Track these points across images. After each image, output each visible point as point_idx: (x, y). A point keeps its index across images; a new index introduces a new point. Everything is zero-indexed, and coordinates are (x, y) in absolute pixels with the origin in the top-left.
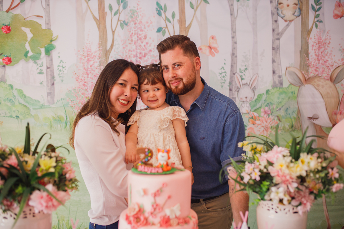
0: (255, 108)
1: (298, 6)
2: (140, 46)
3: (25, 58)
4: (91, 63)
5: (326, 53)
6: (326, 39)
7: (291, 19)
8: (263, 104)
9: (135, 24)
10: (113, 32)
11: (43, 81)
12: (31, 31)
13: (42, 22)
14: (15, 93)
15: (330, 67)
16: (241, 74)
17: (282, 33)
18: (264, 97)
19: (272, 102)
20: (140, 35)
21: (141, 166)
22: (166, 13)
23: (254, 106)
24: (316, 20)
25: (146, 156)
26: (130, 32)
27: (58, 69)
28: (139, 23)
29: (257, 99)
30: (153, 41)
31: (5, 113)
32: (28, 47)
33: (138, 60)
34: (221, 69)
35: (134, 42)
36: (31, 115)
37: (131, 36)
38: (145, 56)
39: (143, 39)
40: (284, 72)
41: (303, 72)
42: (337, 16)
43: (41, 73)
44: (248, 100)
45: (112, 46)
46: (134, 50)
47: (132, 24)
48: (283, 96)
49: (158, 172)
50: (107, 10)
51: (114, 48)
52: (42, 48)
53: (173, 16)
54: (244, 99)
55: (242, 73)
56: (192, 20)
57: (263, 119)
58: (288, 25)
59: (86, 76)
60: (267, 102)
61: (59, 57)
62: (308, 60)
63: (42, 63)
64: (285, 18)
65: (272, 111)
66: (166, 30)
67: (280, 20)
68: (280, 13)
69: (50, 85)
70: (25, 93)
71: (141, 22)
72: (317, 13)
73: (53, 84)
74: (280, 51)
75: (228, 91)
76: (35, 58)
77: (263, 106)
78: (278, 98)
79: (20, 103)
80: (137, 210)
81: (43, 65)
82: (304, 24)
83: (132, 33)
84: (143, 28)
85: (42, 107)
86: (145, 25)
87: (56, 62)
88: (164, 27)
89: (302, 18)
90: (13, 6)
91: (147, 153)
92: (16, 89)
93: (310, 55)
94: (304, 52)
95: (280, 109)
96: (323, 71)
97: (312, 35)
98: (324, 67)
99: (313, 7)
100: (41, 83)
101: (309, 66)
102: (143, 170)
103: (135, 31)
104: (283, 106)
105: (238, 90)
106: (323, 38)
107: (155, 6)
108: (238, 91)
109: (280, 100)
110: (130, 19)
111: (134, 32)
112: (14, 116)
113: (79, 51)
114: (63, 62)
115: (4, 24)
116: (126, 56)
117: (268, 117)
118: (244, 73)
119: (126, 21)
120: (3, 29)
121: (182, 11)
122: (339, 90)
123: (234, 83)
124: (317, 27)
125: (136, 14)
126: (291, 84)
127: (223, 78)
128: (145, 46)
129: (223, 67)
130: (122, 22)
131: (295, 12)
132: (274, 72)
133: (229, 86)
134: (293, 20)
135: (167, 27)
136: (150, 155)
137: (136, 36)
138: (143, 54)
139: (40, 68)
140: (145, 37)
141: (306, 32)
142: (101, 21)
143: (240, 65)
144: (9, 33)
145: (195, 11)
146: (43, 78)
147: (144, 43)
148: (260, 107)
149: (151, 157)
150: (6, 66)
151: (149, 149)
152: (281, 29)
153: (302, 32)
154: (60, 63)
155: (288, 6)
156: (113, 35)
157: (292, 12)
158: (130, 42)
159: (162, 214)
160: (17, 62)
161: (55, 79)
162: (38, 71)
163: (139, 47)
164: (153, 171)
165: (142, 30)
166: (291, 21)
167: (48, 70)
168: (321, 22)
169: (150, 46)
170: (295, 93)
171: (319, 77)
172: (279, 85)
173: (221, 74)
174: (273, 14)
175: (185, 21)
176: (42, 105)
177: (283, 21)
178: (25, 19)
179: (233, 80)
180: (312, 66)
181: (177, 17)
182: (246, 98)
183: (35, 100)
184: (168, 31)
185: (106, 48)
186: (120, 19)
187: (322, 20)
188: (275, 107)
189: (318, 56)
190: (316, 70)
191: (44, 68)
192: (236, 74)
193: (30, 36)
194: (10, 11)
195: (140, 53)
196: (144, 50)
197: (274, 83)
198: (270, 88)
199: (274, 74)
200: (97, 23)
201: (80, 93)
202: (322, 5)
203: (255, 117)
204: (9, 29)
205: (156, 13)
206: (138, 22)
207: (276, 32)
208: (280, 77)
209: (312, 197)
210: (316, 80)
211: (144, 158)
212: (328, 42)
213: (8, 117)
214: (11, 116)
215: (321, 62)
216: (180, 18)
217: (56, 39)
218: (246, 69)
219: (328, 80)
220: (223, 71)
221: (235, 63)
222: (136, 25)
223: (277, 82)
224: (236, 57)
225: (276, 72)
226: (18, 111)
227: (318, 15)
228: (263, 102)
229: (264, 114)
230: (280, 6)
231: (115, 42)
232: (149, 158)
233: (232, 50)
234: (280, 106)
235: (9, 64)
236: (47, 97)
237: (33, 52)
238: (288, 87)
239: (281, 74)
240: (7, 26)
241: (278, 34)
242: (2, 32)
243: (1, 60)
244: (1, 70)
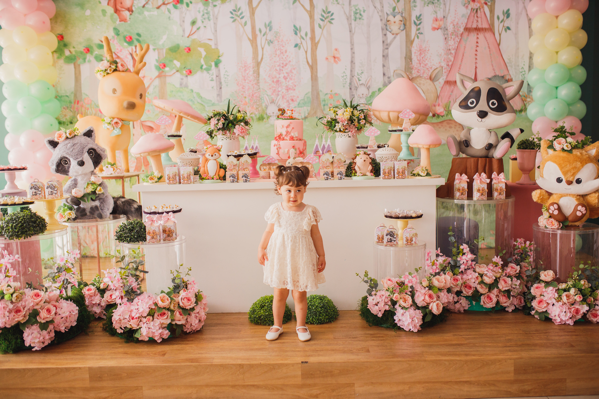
1: (403, 23)
2: (282, 58)
3: (201, 69)
4: (247, 72)
5: (426, 58)
6: (425, 47)
7: (397, 33)
9: (278, 42)
10: (263, 48)
11: (214, 86)
12: (205, 50)
13: (212, 43)
14: (195, 95)
15: (429, 69)
16: (358, 77)
17: (390, 44)
20: (282, 50)
22: (301, 33)
23: (369, 101)
24: (417, 32)
25: (283, 112)
26: (275, 48)
27: (224, 77)
29: (371, 95)
30: (292, 54)
32: (203, 62)
33: (281, 68)
35: (277, 55)
37: (275, 51)
38: (286, 66)
39: (284, 53)
40: (392, 74)
41: (408, 74)
42: (434, 29)
43: (212, 80)
44: (364, 96)
45: (262, 59)
47: (276, 42)
50: (258, 32)
51: (263, 60)
52: (212, 62)
53: (306, 34)
54: (361, 96)
55: (359, 75)
56: (321, 37)
58: (395, 38)
59: (244, 81)
61: (225, 68)
62: (412, 64)
63: (213, 73)
64: (393, 32)
66: (301, 45)
67: (388, 33)
68: (388, 28)
69: (218, 88)
70: (201, 95)
71: (282, 40)
72: (418, 27)
73: (221, 88)
74: (389, 58)
75: (349, 89)
76: (208, 70)
79: (198, 103)
80: (279, 134)
81: (213, 75)
82: (408, 36)
84: (284, 45)
85: (213, 105)
86: (285, 43)
87: (222, 72)
88: (299, 44)
89: (406, 31)
90: (192, 33)
92: (195, 92)
93: (413, 60)
94: (408, 58)
96: (424, 72)
97: (415, 44)
98: (425, 69)
99: (415, 23)
100: (212, 88)
101: (413, 68)
102: (282, 118)
103: (278, 47)
105: (356, 89)
106: (424, 47)
107: (293, 28)
108: (356, 90)
110: (275, 39)
113: (238, 63)
115: (186, 46)
118: (361, 76)
119: (272, 40)
120: (185, 50)
121: (313, 31)
122: (437, 87)
123: (353, 84)
124: (418, 37)
125: (279, 35)
127: (344, 80)
129: (344, 72)
130: (269, 41)
131: (400, 27)
132: (384, 74)
133: (350, 86)
134: (399, 33)
135: (302, 43)
137: (279, 51)
138: (285, 64)
139: (211, 77)
140: (286, 52)
141: (409, 42)
142: (253, 41)
143: (357, 70)
144: (189, 52)
145: (323, 30)
146: (214, 84)
147: (285, 56)
149: (285, 112)
150: (188, 76)
152: (389, 41)
153: (406, 42)
154: (226, 72)
155: (395, 22)
156: (263, 50)
157: (398, 27)
158: (275, 55)
159: (290, 135)
160: (196, 73)
161: (222, 84)
162: (210, 79)
164: (285, 118)
165: (283, 47)
166: (397, 34)
167: (217, 78)
168: (422, 33)
171: (421, 77)
173: (343, 77)
174: (383, 29)
175: (315, 38)
176: (213, 103)
177: (391, 34)
178: (200, 42)
180: (414, 69)
181: (309, 35)
182: (363, 94)
183: (208, 100)
185: (257, 61)
186: (267, 39)
187: (423, 32)
189: (419, 61)
190: (418, 72)
191: (214, 77)
192: (355, 77)
193: (204, 54)
194: (190, 37)
195: (283, 64)
196: (285, 61)
197: (385, 82)
198: (382, 87)
199: (384, 76)
200: (250, 43)
201: (240, 94)
202: (422, 21)
204: (189, 50)
205: (293, 33)
206: (280, 40)
207: (385, 44)
208: (389, 78)
209: (356, 129)
210: (418, 79)
212: (427, 49)
215: (422, 65)
216: (312, 36)
217: (222, 55)
218: (362, 73)
219: (428, 79)
220: (345, 75)
221: (353, 69)
223: (387, 82)
224: (354, 63)
225: (386, 74)
227: (419, 29)
230: (388, 23)
231: (264, 56)
233: (351, 59)
235: (190, 74)
236: (217, 97)
237: (206, 65)
239: (390, 76)
240: (188, 47)
241: (387, 45)
242: (185, 52)
243: (184, 72)
244: (185, 79)
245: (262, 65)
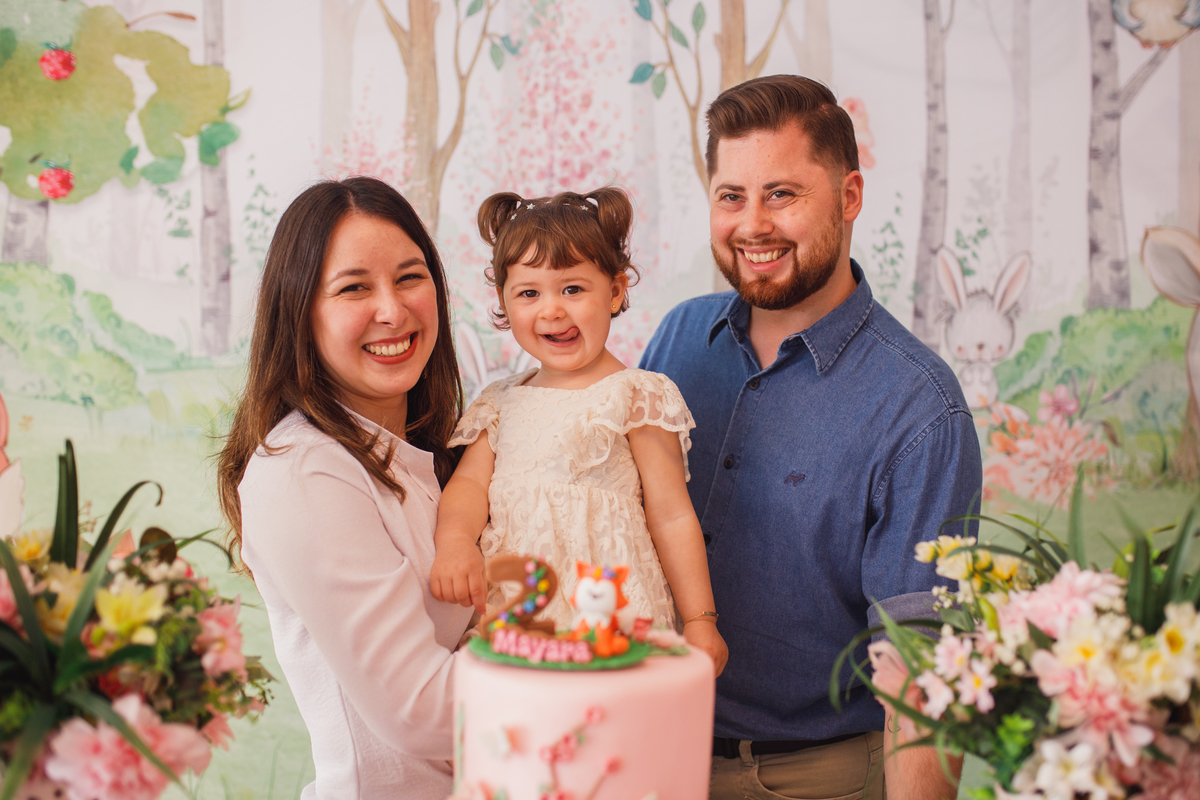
0: (1014, 389)
2: (566, 135)
3: (122, 173)
7: (1168, 36)
8: (1047, 375)
9: (549, 48)
10: (463, 79)
11: (187, 266)
12: (149, 71)
13: (191, 38)
14: (83, 307)
16: (960, 253)
17: (1132, 92)
18: (1053, 347)
19: (1085, 367)
20: (566, 92)
21: (507, 631)
22: (671, 8)
23: (1012, 381)
25: (529, 590)
26: (527, 79)
27: (247, 219)
28: (564, 47)
29: (1023, 354)
30: (617, 116)
31: (42, 382)
32: (135, 133)
34: (883, 231)
35: (540, 120)
36: (140, 394)
37: (531, 94)
39: (576, 107)
40: (1134, 247)
43: (181, 233)
44: (987, 354)
45: (457, 132)
46: (540, 152)
47: (536, 51)
48: (1130, 342)
49: (570, 659)
51: (464, 140)
52: (187, 135)
53: (698, 19)
54: (973, 353)
55: (966, 247)
56: (773, 36)
57: (1047, 432)
58: (1154, 62)
60: (1065, 366)
61: (252, 172)
63: (188, 194)
64: (1144, 34)
65: (1083, 403)
66: (669, 74)
67: (1123, 41)
68: (1124, 11)
69: (213, 279)
70: (118, 308)
71: (570, 42)
73: (226, 277)
74: (1119, 164)
75: (910, 316)
76: (162, 176)
77: (1048, 383)
78: (1111, 352)
79: (98, 348)
81: (188, 204)
83: (536, 86)
84: (577, 66)
85: (181, 363)
86: (584, 55)
87: (239, 193)
88: (660, 64)
91: (532, 580)
92: (86, 293)
95: (1116, 396)
100: (182, 273)
102: (513, 650)
103: (547, 76)
104: (1127, 385)
105: (949, 315)
108: (950, 320)
109: (1117, 360)
110: (530, 31)
111: (541, 81)
112: (76, 397)
113: (328, 151)
114: (266, 194)
115: (48, 45)
116: (510, 172)
117: (1066, 425)
118: (974, 248)
119: (515, 38)
120: (45, 65)
121: (735, 3)
123: (931, 289)
125: (551, 12)
126: (1164, 296)
127: (889, 269)
128: (583, 135)
129: (889, 225)
130: (498, 41)
131: (1184, 10)
132: (1094, 248)
133: (914, 299)
134: (1174, 42)
135: (671, 62)
136: (543, 586)
137: (549, 97)
138: (577, 168)
139: (178, 214)
140: (587, 101)
142: (415, 38)
143: (957, 218)
144: (66, 77)
145: (785, 3)
146: (189, 251)
147: (582, 126)
148: (1037, 387)
149: (550, 595)
150: (53, 205)
151: (539, 565)
152: (1124, 77)
154: (256, 195)
156: (463, 90)
157: (1171, 10)
158: (526, 118)
160: (94, 188)
161: (234, 256)
162: (172, 225)
163: (561, 141)
164: (553, 655)
165: (573, 75)
167: (210, 221)
169: (604, 134)
170: (1177, 334)
172: (1115, 298)
173: (880, 251)
174: (1094, 17)
175: (744, 40)
176: (182, 356)
177: (1134, 43)
178: (127, 26)
179: (927, 278)
181: (714, 24)
182: (981, 347)
183: (157, 338)
184: (677, 78)
185: (432, 143)
186: (491, 29)
188: (1097, 385)
191: (194, 216)
192: (943, 253)
193: (144, 89)
195: (565, 164)
196: (579, 151)
197: (1095, 289)
198: (1078, 310)
199: (1095, 256)
200: (400, 45)
203: (1016, 426)
204: (68, 64)
205: (629, 6)
206: (558, 42)
207: (1105, 90)
208: (1118, 266)
211: (520, 600)
213: (53, 399)
214: (64, 398)
216: (726, 27)
217: (242, 104)
218: (983, 233)
220: (890, 238)
221: (937, 209)
222: (553, 54)
223: (1106, 288)
224: (944, 183)
225: (1105, 247)
226: (91, 377)
228: (1048, 364)
229: (1053, 415)
231: (468, 121)
232: (540, 600)
233: (929, 158)
234: (1117, 385)
235: (64, 195)
236: (203, 324)
237: (153, 153)
238: (1150, 309)
239: (1122, 257)
240: (59, 51)
241: (1114, 96)
242: (42, 76)
243: (33, 181)
244: (33, 217)
245: (457, 163)
